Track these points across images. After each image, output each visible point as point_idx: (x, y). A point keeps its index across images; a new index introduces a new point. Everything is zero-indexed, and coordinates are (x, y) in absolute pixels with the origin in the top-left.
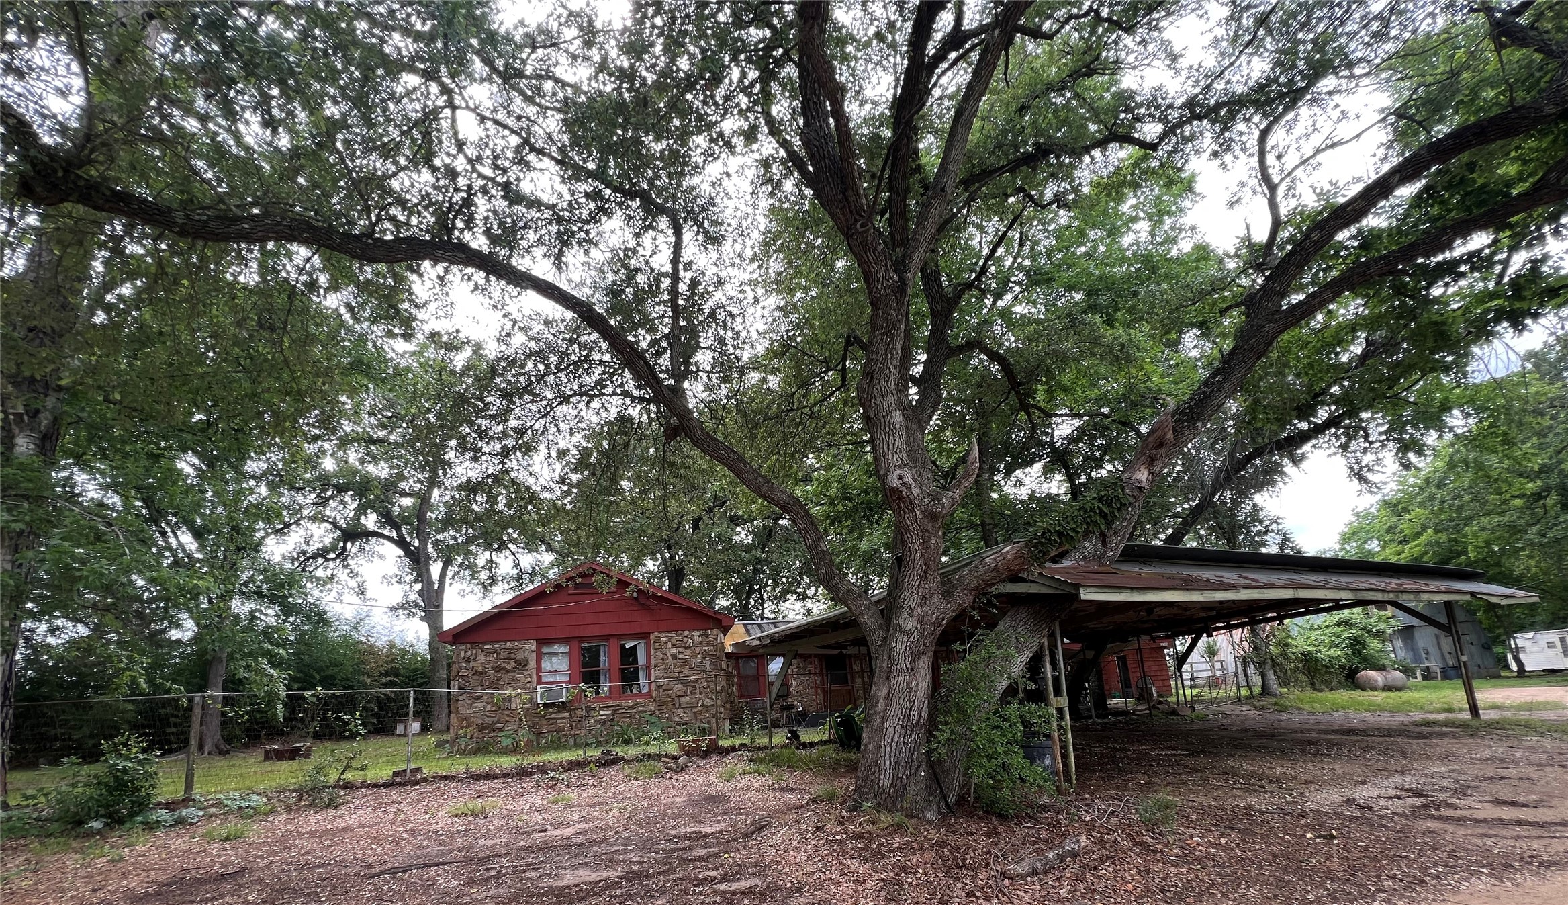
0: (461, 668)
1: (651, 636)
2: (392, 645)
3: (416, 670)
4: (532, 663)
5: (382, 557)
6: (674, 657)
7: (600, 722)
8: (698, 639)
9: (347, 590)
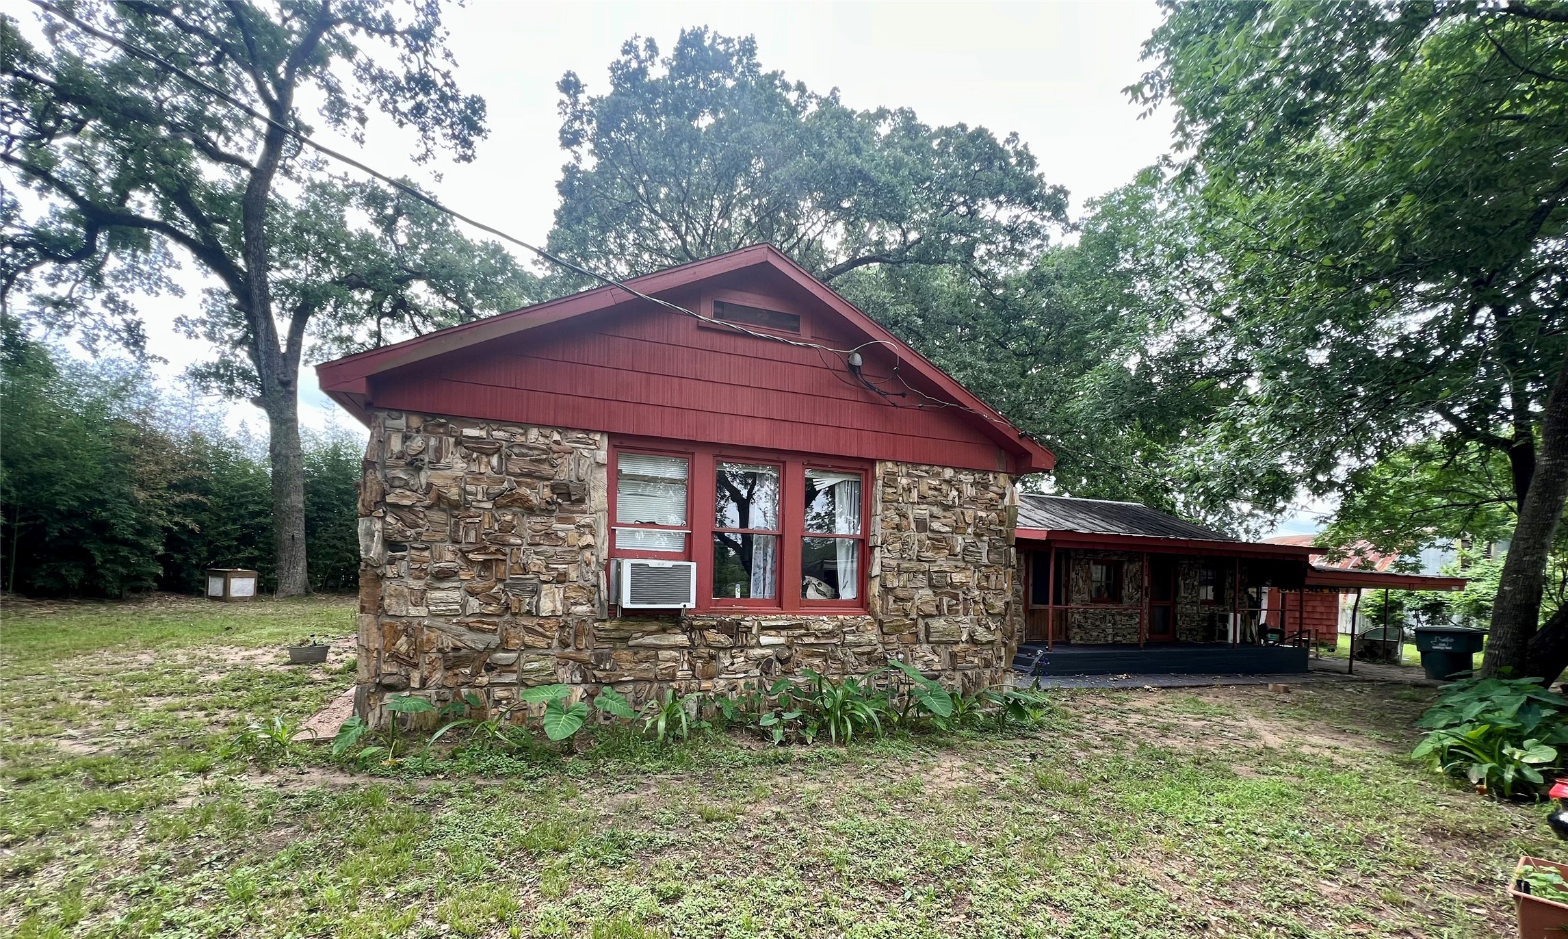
0: (392, 483)
1: (879, 470)
2: (196, 439)
3: (245, 487)
4: (598, 498)
5: (176, 290)
6: (922, 525)
7: (758, 662)
8: (970, 491)
9: (104, 333)
